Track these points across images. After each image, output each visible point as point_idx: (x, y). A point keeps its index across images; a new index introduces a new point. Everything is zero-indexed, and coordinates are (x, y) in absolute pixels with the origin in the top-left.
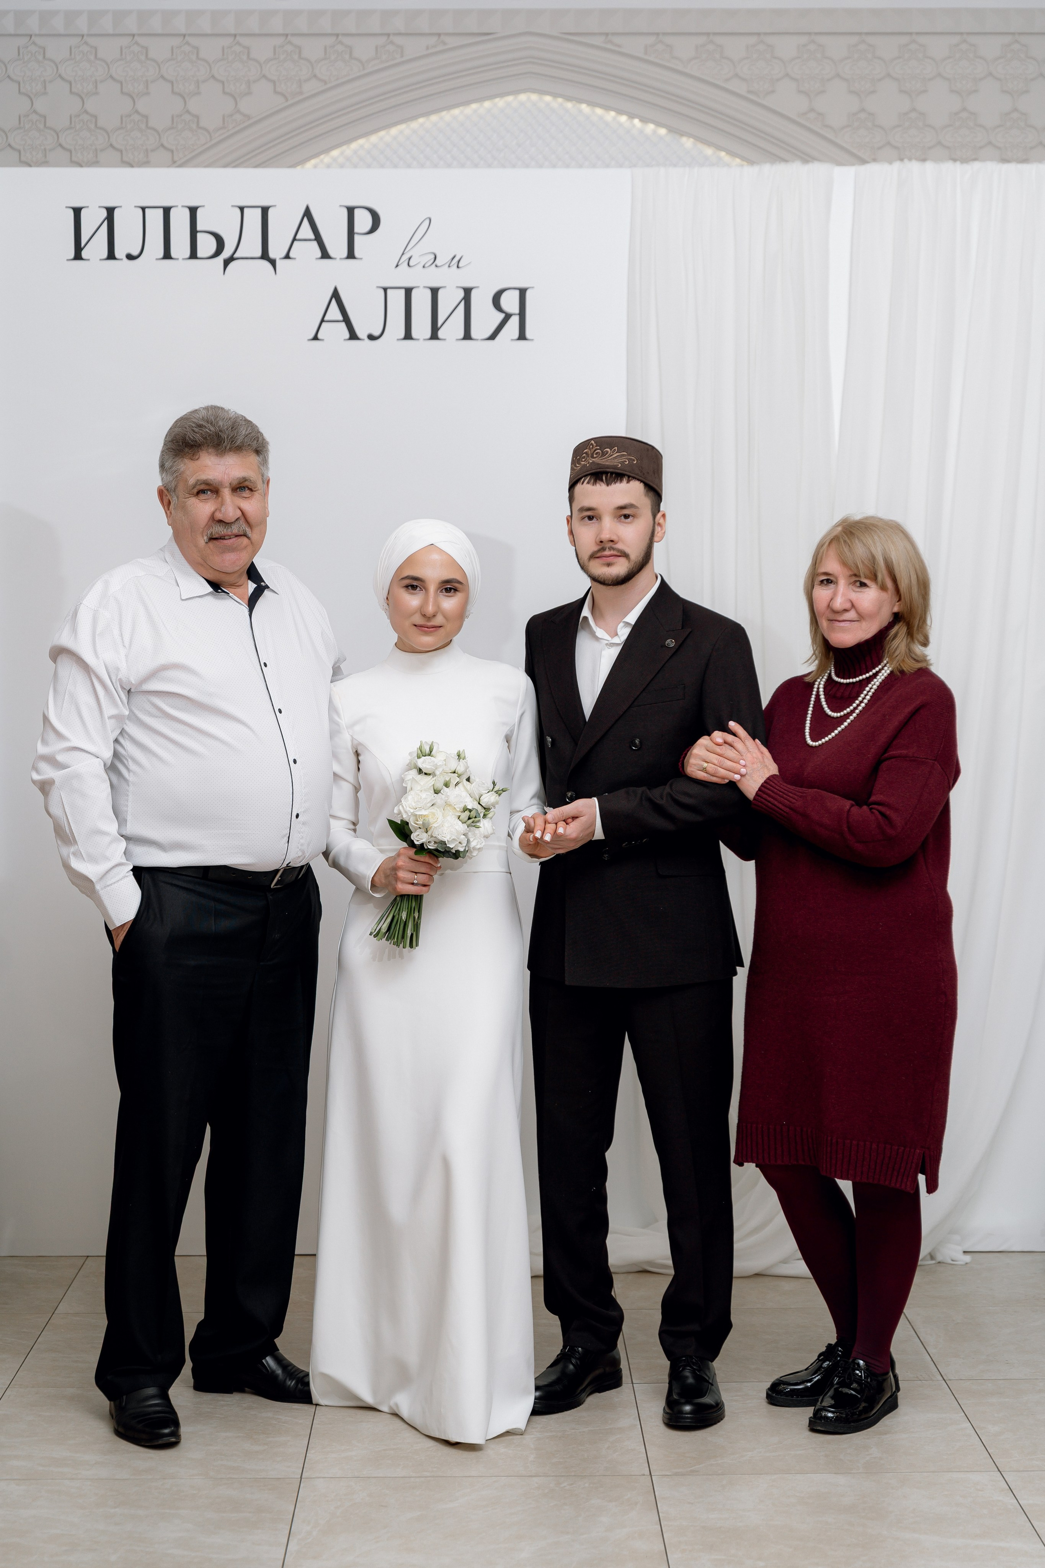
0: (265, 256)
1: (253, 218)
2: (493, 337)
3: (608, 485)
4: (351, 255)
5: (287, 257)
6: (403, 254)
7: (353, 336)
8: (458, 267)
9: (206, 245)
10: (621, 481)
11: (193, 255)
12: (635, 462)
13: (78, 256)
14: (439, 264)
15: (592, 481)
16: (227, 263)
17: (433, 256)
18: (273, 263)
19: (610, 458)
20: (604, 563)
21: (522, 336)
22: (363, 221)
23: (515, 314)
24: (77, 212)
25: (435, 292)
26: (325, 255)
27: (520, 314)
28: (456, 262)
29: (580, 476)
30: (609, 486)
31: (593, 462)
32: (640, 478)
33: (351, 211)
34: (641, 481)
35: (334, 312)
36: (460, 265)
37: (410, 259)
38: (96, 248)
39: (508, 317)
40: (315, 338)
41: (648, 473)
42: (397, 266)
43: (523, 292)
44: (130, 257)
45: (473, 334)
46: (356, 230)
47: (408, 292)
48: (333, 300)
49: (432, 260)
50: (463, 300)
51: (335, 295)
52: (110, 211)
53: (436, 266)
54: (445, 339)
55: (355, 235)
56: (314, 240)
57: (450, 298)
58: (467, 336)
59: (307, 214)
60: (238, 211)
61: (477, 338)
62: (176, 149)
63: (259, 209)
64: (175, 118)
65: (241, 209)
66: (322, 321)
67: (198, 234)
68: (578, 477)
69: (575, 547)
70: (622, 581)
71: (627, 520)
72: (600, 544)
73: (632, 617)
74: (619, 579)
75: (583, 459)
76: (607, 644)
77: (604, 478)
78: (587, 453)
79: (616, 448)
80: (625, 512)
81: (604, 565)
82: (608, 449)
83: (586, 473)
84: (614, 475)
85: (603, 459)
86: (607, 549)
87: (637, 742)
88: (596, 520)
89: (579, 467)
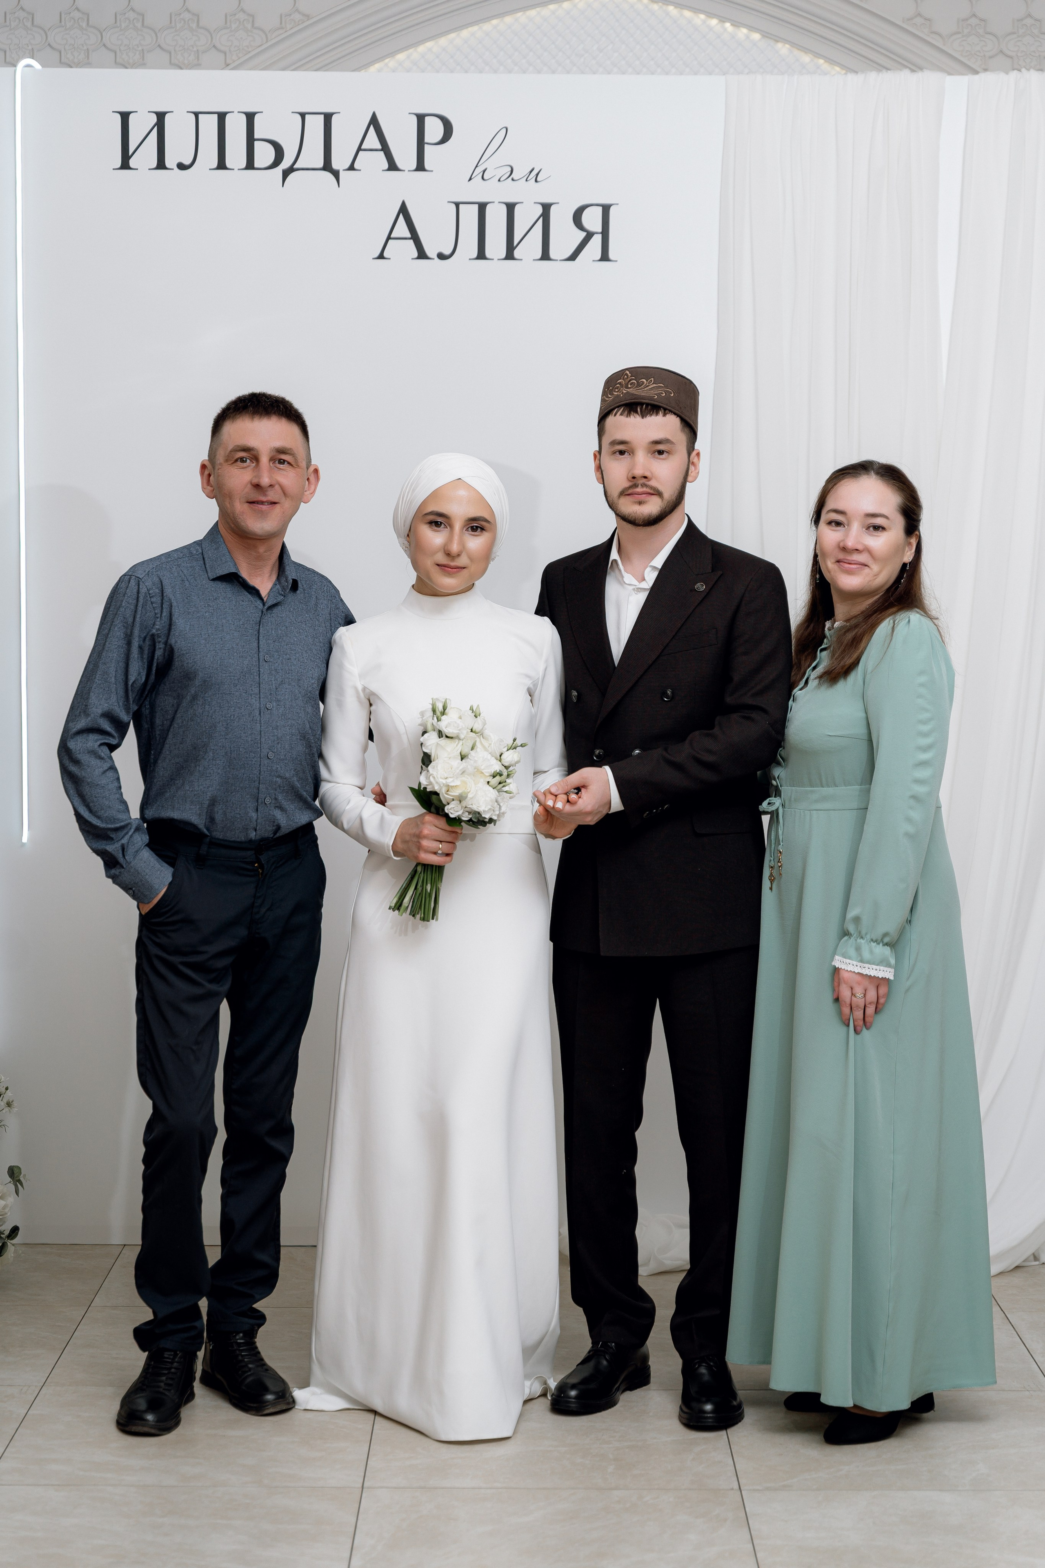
0: (327, 166)
1: (315, 125)
2: (573, 257)
3: (643, 418)
4: (420, 166)
5: (352, 168)
6: (477, 166)
7: (422, 255)
8: (536, 181)
9: (264, 154)
11: (250, 165)
12: (672, 395)
13: (125, 165)
14: (515, 179)
15: (626, 413)
16: (286, 174)
17: (510, 169)
18: (336, 174)
19: (645, 389)
20: (636, 500)
21: (605, 257)
22: (434, 130)
23: (597, 233)
24: (125, 117)
25: (511, 208)
26: (393, 166)
27: (602, 233)
28: (535, 176)
29: (613, 407)
30: (645, 419)
31: (628, 392)
32: (677, 412)
33: (421, 119)
34: (678, 416)
35: (402, 229)
36: (538, 179)
37: (484, 171)
38: (146, 156)
39: (589, 235)
40: (381, 256)
41: (687, 408)
42: (470, 179)
43: (606, 209)
44: (181, 167)
45: (552, 255)
47: (482, 208)
48: (401, 215)
49: (509, 173)
50: (541, 219)
51: (403, 210)
52: (161, 117)
53: (513, 180)
54: (522, 260)
55: (426, 146)
56: (382, 150)
57: (527, 216)
58: (545, 256)
59: (374, 121)
60: (299, 118)
61: (556, 259)
62: (230, 51)
63: (322, 116)
64: (228, 17)
65: (303, 115)
66: (389, 238)
67: (256, 142)
68: (610, 409)
69: (604, 484)
70: (653, 521)
71: (661, 456)
72: (633, 480)
73: (659, 561)
74: (651, 519)
75: (616, 390)
76: (634, 589)
77: (639, 410)
78: (620, 383)
79: (653, 379)
80: (661, 447)
81: (635, 503)
82: (644, 380)
83: (618, 404)
84: (649, 407)
85: (639, 390)
86: (640, 486)
87: (669, 692)
88: (630, 454)
89: (611, 397)
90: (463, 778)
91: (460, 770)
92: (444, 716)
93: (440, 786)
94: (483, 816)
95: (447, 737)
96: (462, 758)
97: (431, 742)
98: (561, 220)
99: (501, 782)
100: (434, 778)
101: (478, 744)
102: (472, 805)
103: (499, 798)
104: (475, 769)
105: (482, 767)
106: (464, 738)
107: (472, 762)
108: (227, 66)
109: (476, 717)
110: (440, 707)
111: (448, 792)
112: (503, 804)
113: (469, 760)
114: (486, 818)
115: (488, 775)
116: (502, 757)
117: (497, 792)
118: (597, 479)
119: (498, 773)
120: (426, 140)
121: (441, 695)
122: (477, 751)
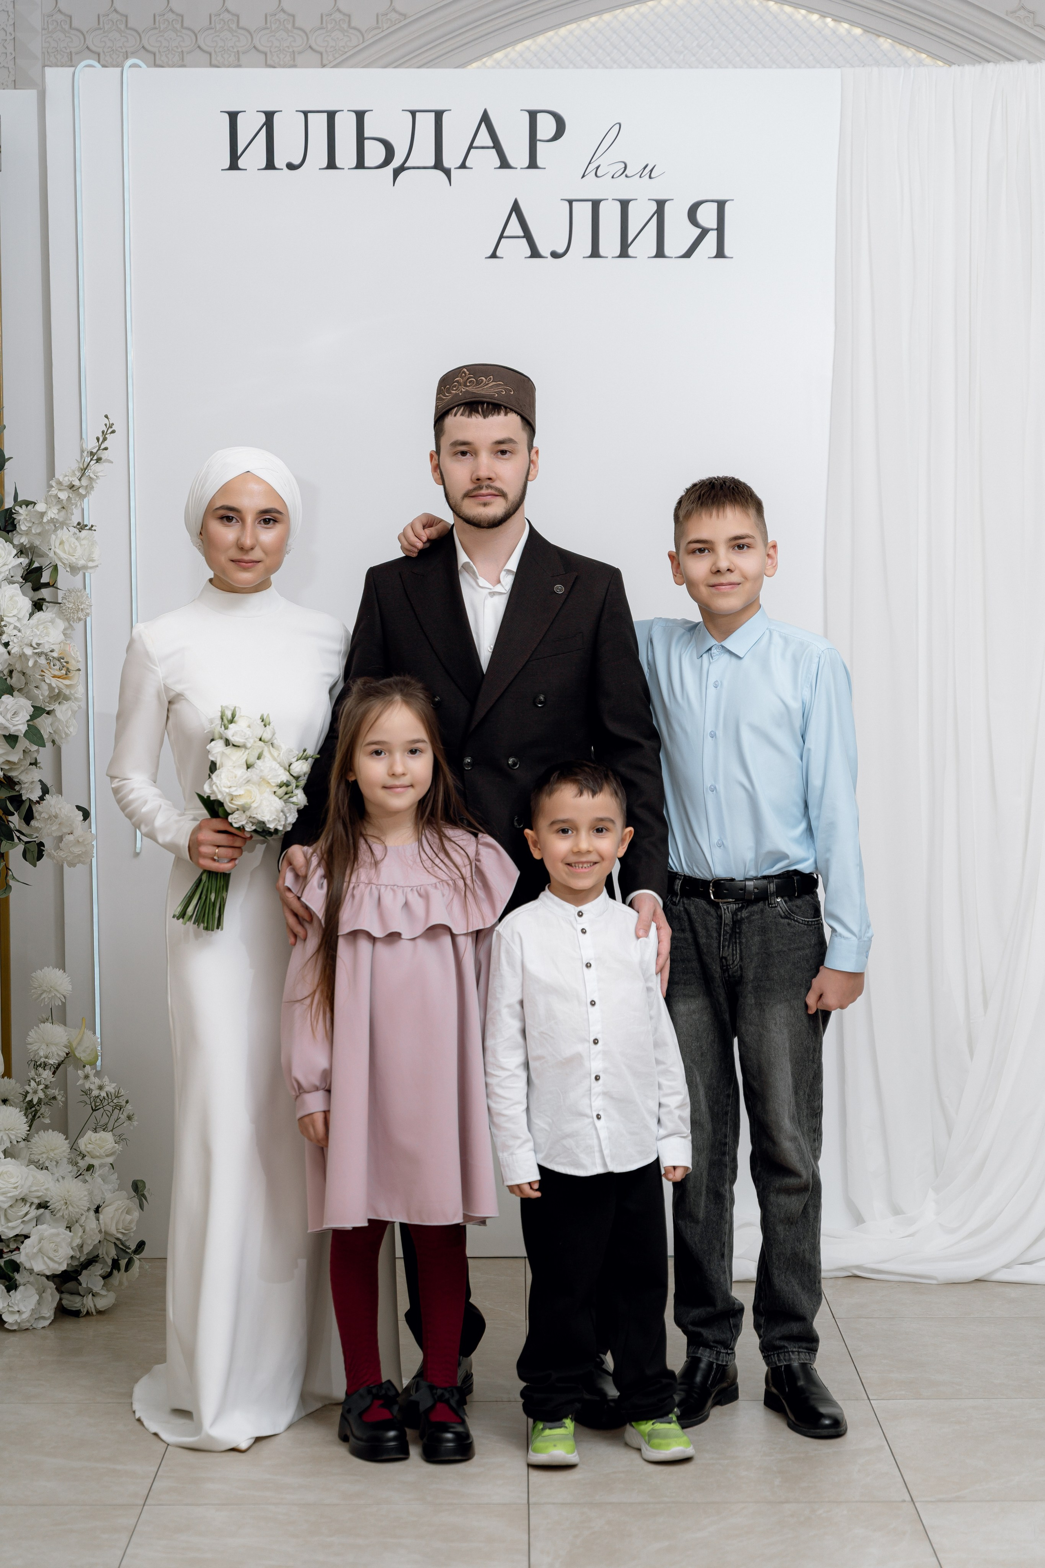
0: (438, 164)
1: (426, 123)
2: (688, 254)
3: (485, 417)
4: (533, 164)
5: (463, 166)
6: (590, 163)
7: (535, 253)
8: (650, 177)
9: (374, 153)
10: (499, 413)
11: (360, 164)
12: (512, 393)
13: (234, 165)
14: (629, 175)
15: (467, 413)
16: (397, 172)
17: (624, 166)
18: (448, 173)
19: (485, 387)
20: (480, 502)
21: (720, 253)
22: (546, 125)
23: (712, 230)
24: (233, 117)
25: (624, 205)
26: (504, 164)
27: (717, 229)
28: (648, 172)
29: (451, 406)
30: (487, 419)
31: (467, 391)
32: (517, 410)
33: (533, 115)
34: (518, 414)
35: (515, 227)
36: (652, 176)
37: (597, 168)
38: (255, 156)
39: (705, 232)
40: (494, 255)
41: (525, 405)
42: (583, 176)
43: (721, 205)
44: (291, 167)
45: (667, 251)
46: (539, 136)
47: (596, 205)
48: (514, 213)
49: (623, 169)
50: (656, 215)
51: (516, 208)
52: (270, 116)
53: (626, 176)
54: (636, 257)
55: (538, 143)
56: (493, 148)
57: (642, 211)
58: (660, 253)
59: (485, 118)
60: (409, 115)
61: (671, 256)
62: (326, 51)
63: (433, 114)
64: (324, 17)
65: (413, 113)
66: (501, 236)
67: (366, 141)
68: (447, 408)
69: (444, 484)
70: (496, 523)
71: (504, 457)
72: (477, 482)
73: (513, 564)
74: (496, 520)
75: (454, 389)
76: (490, 593)
77: (480, 410)
78: (457, 381)
79: (492, 377)
80: (504, 447)
81: (480, 504)
82: (483, 378)
83: (457, 403)
84: (490, 406)
85: (478, 388)
86: (484, 488)
87: (542, 698)
88: (472, 455)
89: (448, 396)
90: (248, 788)
91: (244, 780)
92: (233, 724)
93: (223, 795)
94: (268, 826)
95: (234, 745)
96: (248, 767)
97: (217, 749)
98: (676, 216)
99: (288, 792)
100: (217, 786)
101: (266, 753)
102: (257, 814)
103: (286, 809)
104: (261, 778)
105: (269, 777)
106: (251, 747)
107: (258, 771)
108: (324, 66)
109: (265, 726)
110: (229, 714)
111: (233, 802)
112: (290, 815)
113: (254, 769)
114: (270, 828)
115: (274, 785)
116: (291, 767)
117: (283, 803)
118: (435, 480)
119: (285, 784)
120: (538, 137)
121: (230, 702)
122: (264, 761)
